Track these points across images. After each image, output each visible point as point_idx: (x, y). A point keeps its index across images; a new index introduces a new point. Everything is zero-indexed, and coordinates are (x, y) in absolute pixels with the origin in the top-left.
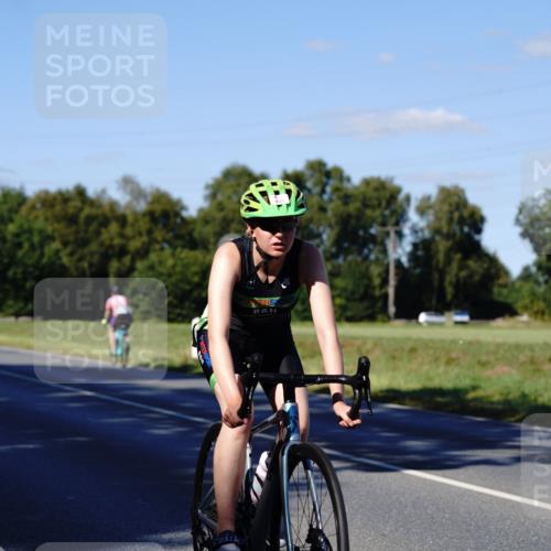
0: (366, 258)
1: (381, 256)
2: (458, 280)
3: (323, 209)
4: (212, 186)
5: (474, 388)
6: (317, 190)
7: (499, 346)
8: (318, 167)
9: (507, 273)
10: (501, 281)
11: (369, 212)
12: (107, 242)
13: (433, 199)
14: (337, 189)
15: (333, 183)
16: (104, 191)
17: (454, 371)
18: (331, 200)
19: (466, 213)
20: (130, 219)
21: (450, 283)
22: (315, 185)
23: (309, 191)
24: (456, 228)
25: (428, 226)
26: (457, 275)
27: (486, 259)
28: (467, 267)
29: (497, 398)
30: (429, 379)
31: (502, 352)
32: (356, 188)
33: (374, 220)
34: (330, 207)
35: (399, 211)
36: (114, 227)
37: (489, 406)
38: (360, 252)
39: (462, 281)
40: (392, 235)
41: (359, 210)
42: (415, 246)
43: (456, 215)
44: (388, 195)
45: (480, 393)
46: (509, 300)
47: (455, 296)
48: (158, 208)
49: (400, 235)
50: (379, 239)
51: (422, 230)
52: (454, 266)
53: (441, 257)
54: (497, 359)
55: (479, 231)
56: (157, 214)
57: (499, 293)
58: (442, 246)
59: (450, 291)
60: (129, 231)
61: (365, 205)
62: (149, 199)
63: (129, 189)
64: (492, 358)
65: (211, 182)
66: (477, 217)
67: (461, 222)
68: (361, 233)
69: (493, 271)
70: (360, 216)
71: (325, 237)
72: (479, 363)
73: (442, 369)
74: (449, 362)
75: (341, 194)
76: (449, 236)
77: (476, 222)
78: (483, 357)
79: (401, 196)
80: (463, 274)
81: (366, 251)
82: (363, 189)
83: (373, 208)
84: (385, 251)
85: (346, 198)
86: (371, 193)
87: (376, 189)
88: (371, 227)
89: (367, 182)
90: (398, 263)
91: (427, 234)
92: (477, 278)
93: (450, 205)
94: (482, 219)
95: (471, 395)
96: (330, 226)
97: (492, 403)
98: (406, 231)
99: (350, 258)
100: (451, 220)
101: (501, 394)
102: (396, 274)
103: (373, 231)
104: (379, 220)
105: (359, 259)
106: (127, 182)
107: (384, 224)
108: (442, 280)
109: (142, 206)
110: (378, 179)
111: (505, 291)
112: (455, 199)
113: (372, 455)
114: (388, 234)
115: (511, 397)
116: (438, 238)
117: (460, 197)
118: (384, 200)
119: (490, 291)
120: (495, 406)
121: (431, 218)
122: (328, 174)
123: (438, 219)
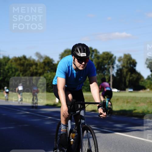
0: (104, 74)
1: (108, 74)
4: (61, 55)
5: (135, 110)
7: (141, 98)
8: (90, 49)
9: (143, 78)
10: (142, 80)
11: (104, 61)
12: (32, 71)
13: (122, 58)
14: (96, 55)
15: (94, 53)
16: (31, 57)
17: (129, 105)
18: (94, 58)
19: (131, 61)
20: (39, 64)
21: (128, 81)
24: (129, 65)
25: (121, 65)
26: (129, 79)
27: (137, 74)
28: (132, 76)
30: (122, 107)
32: (101, 55)
34: (94, 60)
35: (113, 61)
36: (34, 67)
38: (102, 72)
39: (131, 80)
40: (111, 68)
42: (118, 70)
43: (129, 62)
44: (110, 56)
45: (136, 111)
46: (144, 85)
47: (129, 84)
48: (46, 61)
49: (113, 68)
50: (107, 69)
51: (119, 66)
53: (125, 73)
54: (141, 102)
55: (135, 66)
56: (46, 62)
57: (141, 83)
58: (125, 70)
59: (127, 83)
60: (38, 67)
61: (104, 59)
62: (44, 59)
63: (38, 56)
64: (139, 101)
65: (61, 53)
67: (130, 64)
68: (103, 67)
69: (139, 77)
70: (102, 62)
72: (136, 103)
73: (125, 104)
74: (128, 102)
76: (127, 68)
77: (134, 63)
78: (137, 101)
79: (114, 57)
80: (131, 78)
81: (104, 72)
82: (103, 55)
83: (106, 60)
84: (109, 72)
85: (98, 58)
86: (105, 56)
87: (107, 55)
89: (104, 53)
90: (113, 75)
91: (121, 67)
92: (135, 79)
93: (127, 59)
94: (136, 63)
95: (134, 112)
97: (140, 114)
98: (115, 66)
99: (100, 74)
100: (127, 63)
101: (142, 111)
102: (113, 78)
103: (106, 66)
104: (107, 63)
105: (102, 74)
106: (38, 54)
108: (125, 80)
109: (42, 61)
110: (107, 52)
111: (143, 83)
112: (128, 57)
113: (107, 129)
114: (110, 67)
116: (124, 68)
117: (130, 57)
118: (109, 58)
119: (139, 83)
121: (122, 63)
122: (93, 51)
123: (124, 63)
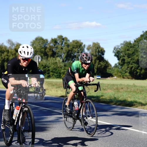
2: (98, 67)
3: (62, 49)
4: (33, 42)
5: (102, 96)
6: (60, 43)
7: (108, 85)
8: (61, 37)
9: (111, 65)
10: (109, 68)
11: (74, 49)
12: (4, 58)
13: (91, 46)
14: (66, 43)
15: (65, 41)
16: (3, 44)
18: (64, 46)
19: (100, 50)
20: (10, 51)
21: (96, 68)
22: (60, 42)
23: (58, 44)
24: (97, 53)
25: (90, 53)
26: (98, 66)
27: (105, 62)
28: (100, 64)
29: (108, 98)
30: (90, 93)
31: (109, 86)
32: (71, 43)
33: (75, 52)
34: (64, 48)
35: (82, 49)
37: (106, 100)
39: (99, 68)
41: (72, 48)
43: (97, 50)
44: (79, 45)
45: (104, 97)
46: (111, 73)
47: (97, 72)
48: (17, 48)
50: (77, 57)
52: (97, 63)
53: (93, 61)
54: (108, 88)
55: (103, 54)
57: (108, 71)
58: (94, 58)
59: (96, 70)
60: (9, 54)
61: (73, 48)
62: (16, 46)
63: (10, 43)
64: (107, 88)
65: (32, 41)
66: (103, 50)
67: (99, 53)
68: (72, 55)
69: (107, 65)
70: (72, 50)
71: (62, 56)
72: (103, 89)
73: (93, 91)
75: (67, 44)
76: (95, 56)
77: (102, 52)
79: (83, 45)
80: (99, 66)
81: (73, 60)
82: (73, 43)
83: (75, 48)
85: (68, 46)
86: (75, 44)
87: (76, 43)
88: (75, 53)
89: (74, 41)
92: (103, 67)
93: (96, 48)
94: (104, 51)
95: (101, 98)
96: (64, 53)
97: (107, 100)
99: (69, 61)
101: (109, 97)
103: (75, 54)
104: (77, 51)
106: (9, 41)
107: (78, 53)
108: (94, 67)
109: (13, 48)
110: (77, 40)
111: (110, 70)
112: (97, 46)
114: (79, 55)
115: (112, 98)
116: (93, 56)
117: (98, 45)
119: (106, 71)
120: (108, 101)
121: (91, 51)
122: (63, 39)
123: (92, 51)
